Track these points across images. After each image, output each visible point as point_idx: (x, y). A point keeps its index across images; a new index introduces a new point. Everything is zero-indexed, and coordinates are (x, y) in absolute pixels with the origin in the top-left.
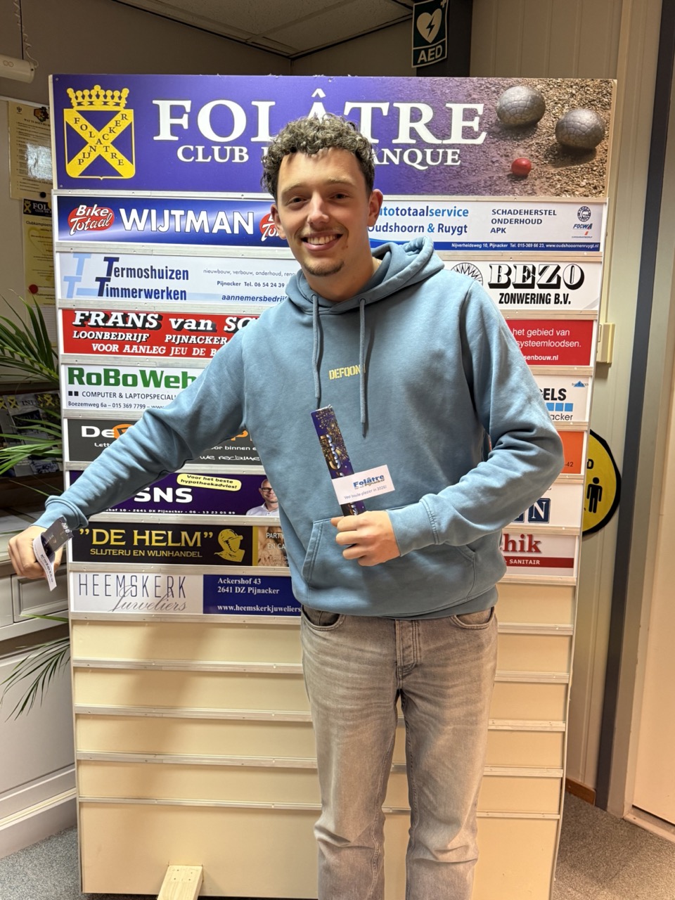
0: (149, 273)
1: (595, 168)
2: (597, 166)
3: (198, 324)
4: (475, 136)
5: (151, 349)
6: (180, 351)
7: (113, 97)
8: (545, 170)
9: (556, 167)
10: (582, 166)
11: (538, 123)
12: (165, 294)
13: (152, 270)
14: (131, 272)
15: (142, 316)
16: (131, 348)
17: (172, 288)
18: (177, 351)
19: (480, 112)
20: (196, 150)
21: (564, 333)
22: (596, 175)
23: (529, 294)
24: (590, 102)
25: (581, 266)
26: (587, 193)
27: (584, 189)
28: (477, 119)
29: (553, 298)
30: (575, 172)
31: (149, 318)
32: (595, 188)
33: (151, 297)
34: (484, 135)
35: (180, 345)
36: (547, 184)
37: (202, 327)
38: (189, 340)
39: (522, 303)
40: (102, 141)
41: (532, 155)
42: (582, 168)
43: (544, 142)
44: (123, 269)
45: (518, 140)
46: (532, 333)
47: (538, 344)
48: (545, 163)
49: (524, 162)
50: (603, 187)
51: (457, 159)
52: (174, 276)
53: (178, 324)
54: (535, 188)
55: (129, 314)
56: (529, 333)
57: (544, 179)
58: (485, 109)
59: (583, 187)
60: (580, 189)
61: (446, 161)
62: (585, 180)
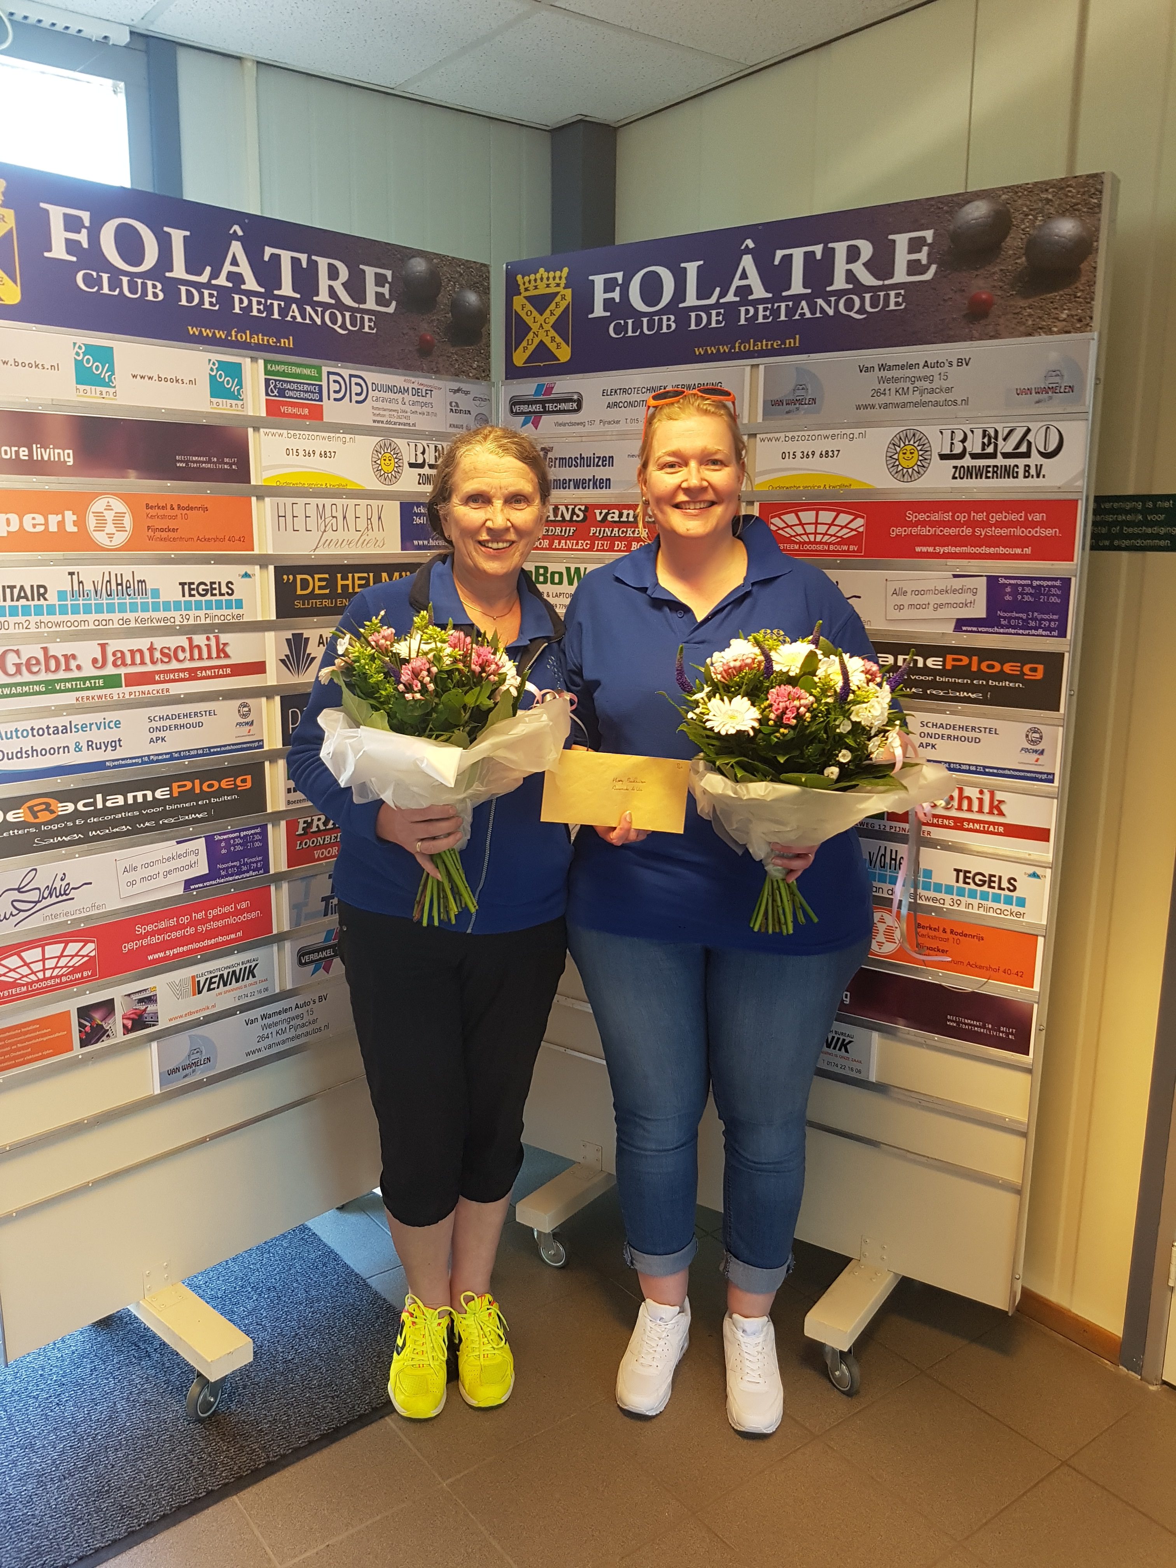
0: (578, 461)
1: (1079, 294)
2: (1082, 291)
3: (621, 516)
4: (924, 270)
5: (577, 544)
6: (603, 545)
7: (554, 278)
8: (1012, 303)
9: (1026, 297)
10: (1061, 293)
11: (1003, 244)
12: (591, 483)
13: (582, 458)
14: (565, 462)
15: (571, 507)
16: (559, 545)
17: (598, 477)
18: (600, 545)
19: (930, 240)
20: (626, 323)
21: (1038, 517)
22: (1081, 303)
23: (989, 466)
24: (1071, 207)
25: (1061, 425)
26: (1067, 329)
27: (1064, 323)
28: (925, 249)
29: (1021, 471)
30: (1052, 303)
31: (577, 511)
32: (1080, 320)
33: (578, 488)
34: (933, 268)
35: (603, 538)
36: (1015, 321)
37: (624, 519)
38: (611, 533)
39: (981, 478)
40: (544, 324)
41: (994, 287)
42: (1062, 296)
43: (1010, 267)
44: (556, 459)
45: (977, 269)
46: (996, 517)
47: (1004, 532)
48: (1012, 295)
49: (984, 296)
50: (1091, 318)
51: (901, 301)
52: (600, 463)
53: (603, 515)
54: (998, 328)
55: (559, 507)
56: (993, 517)
57: (1010, 316)
58: (935, 236)
59: (1064, 320)
60: (1058, 324)
61: (888, 306)
62: (1066, 311)
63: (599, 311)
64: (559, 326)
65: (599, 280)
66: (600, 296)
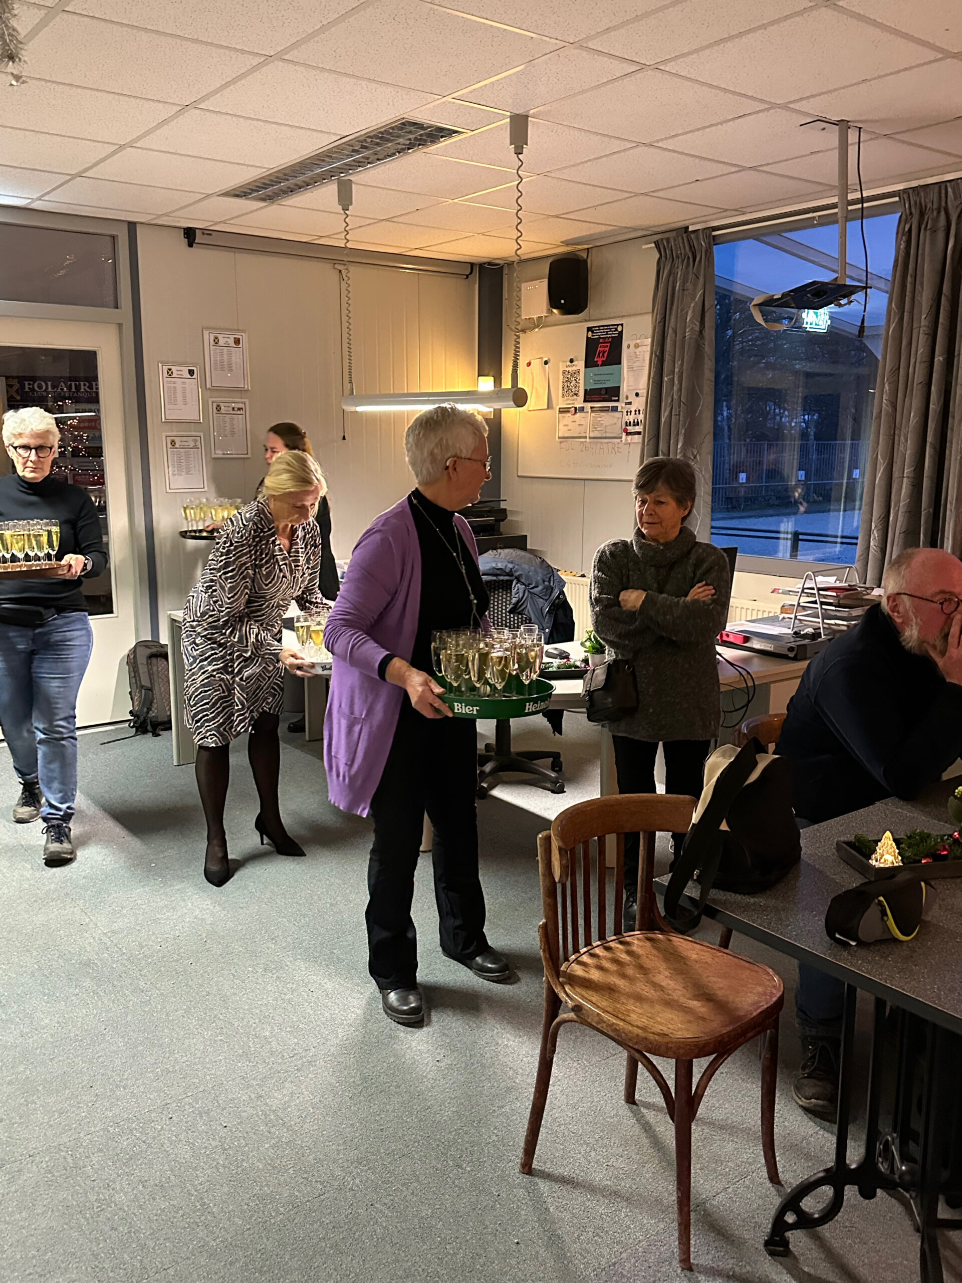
63: (27, 389)
64: (17, 391)
65: (26, 383)
66: (27, 386)
